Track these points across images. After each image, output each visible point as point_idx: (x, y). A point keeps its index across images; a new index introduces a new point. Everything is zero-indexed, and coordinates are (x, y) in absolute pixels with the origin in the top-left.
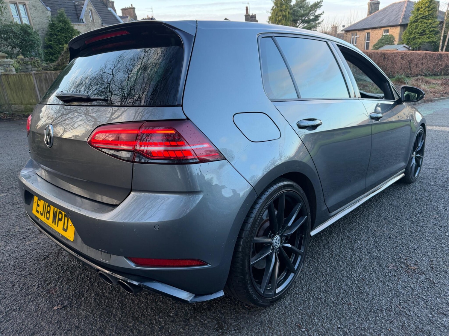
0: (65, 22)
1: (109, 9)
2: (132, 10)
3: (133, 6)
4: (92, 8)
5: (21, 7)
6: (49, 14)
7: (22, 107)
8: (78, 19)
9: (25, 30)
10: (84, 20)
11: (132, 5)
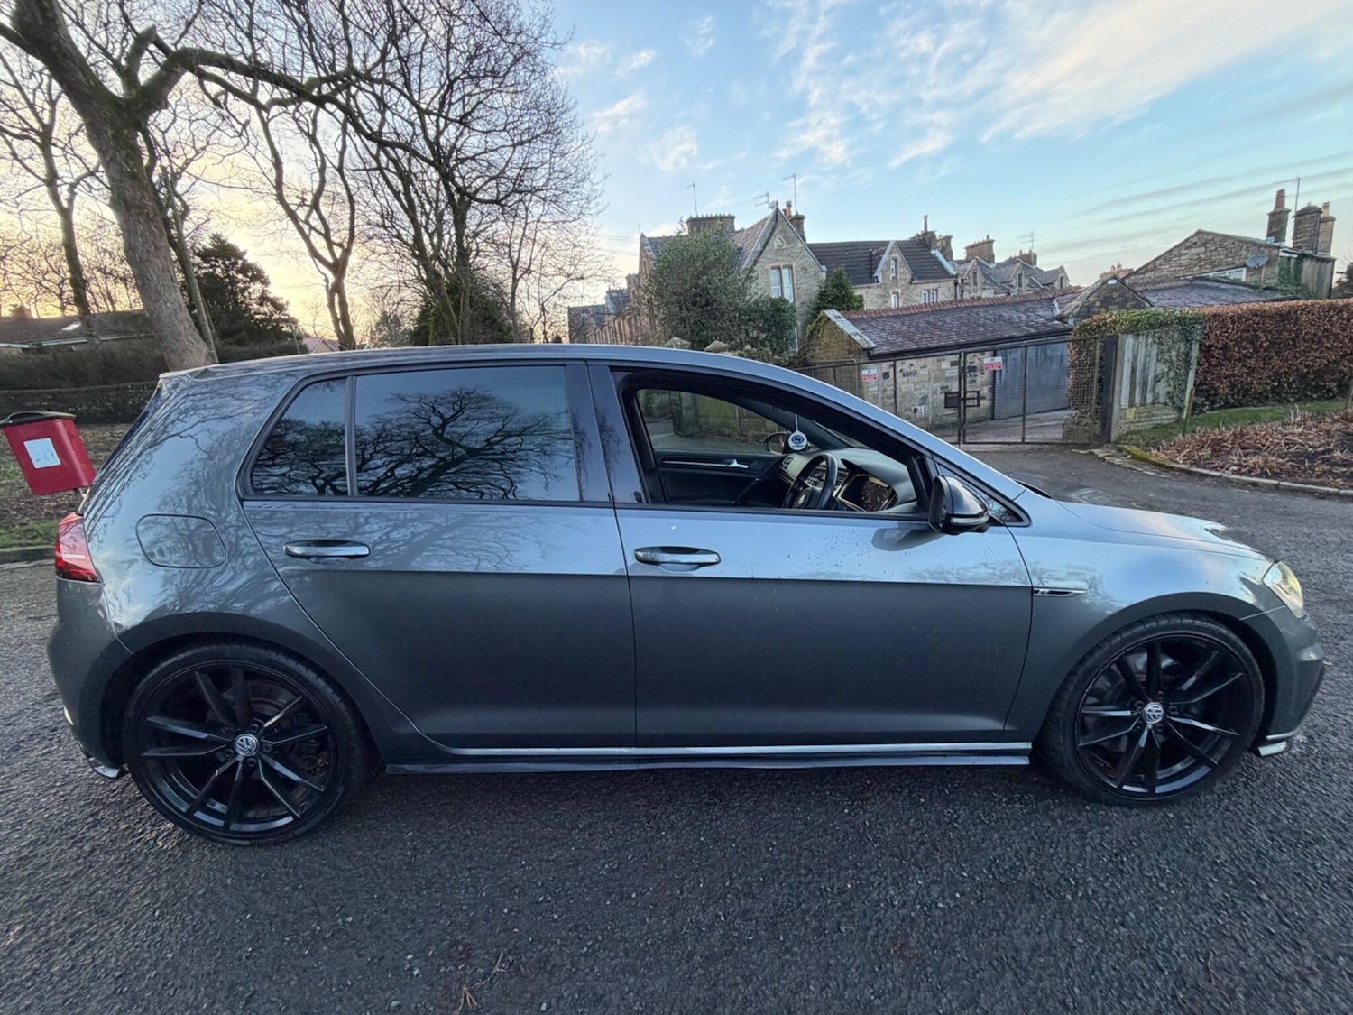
0: (843, 287)
1: (933, 252)
2: (986, 245)
3: (991, 238)
4: (898, 256)
5: (785, 272)
6: (824, 276)
7: (718, 421)
8: (869, 278)
9: (778, 306)
10: (880, 279)
11: (988, 237)
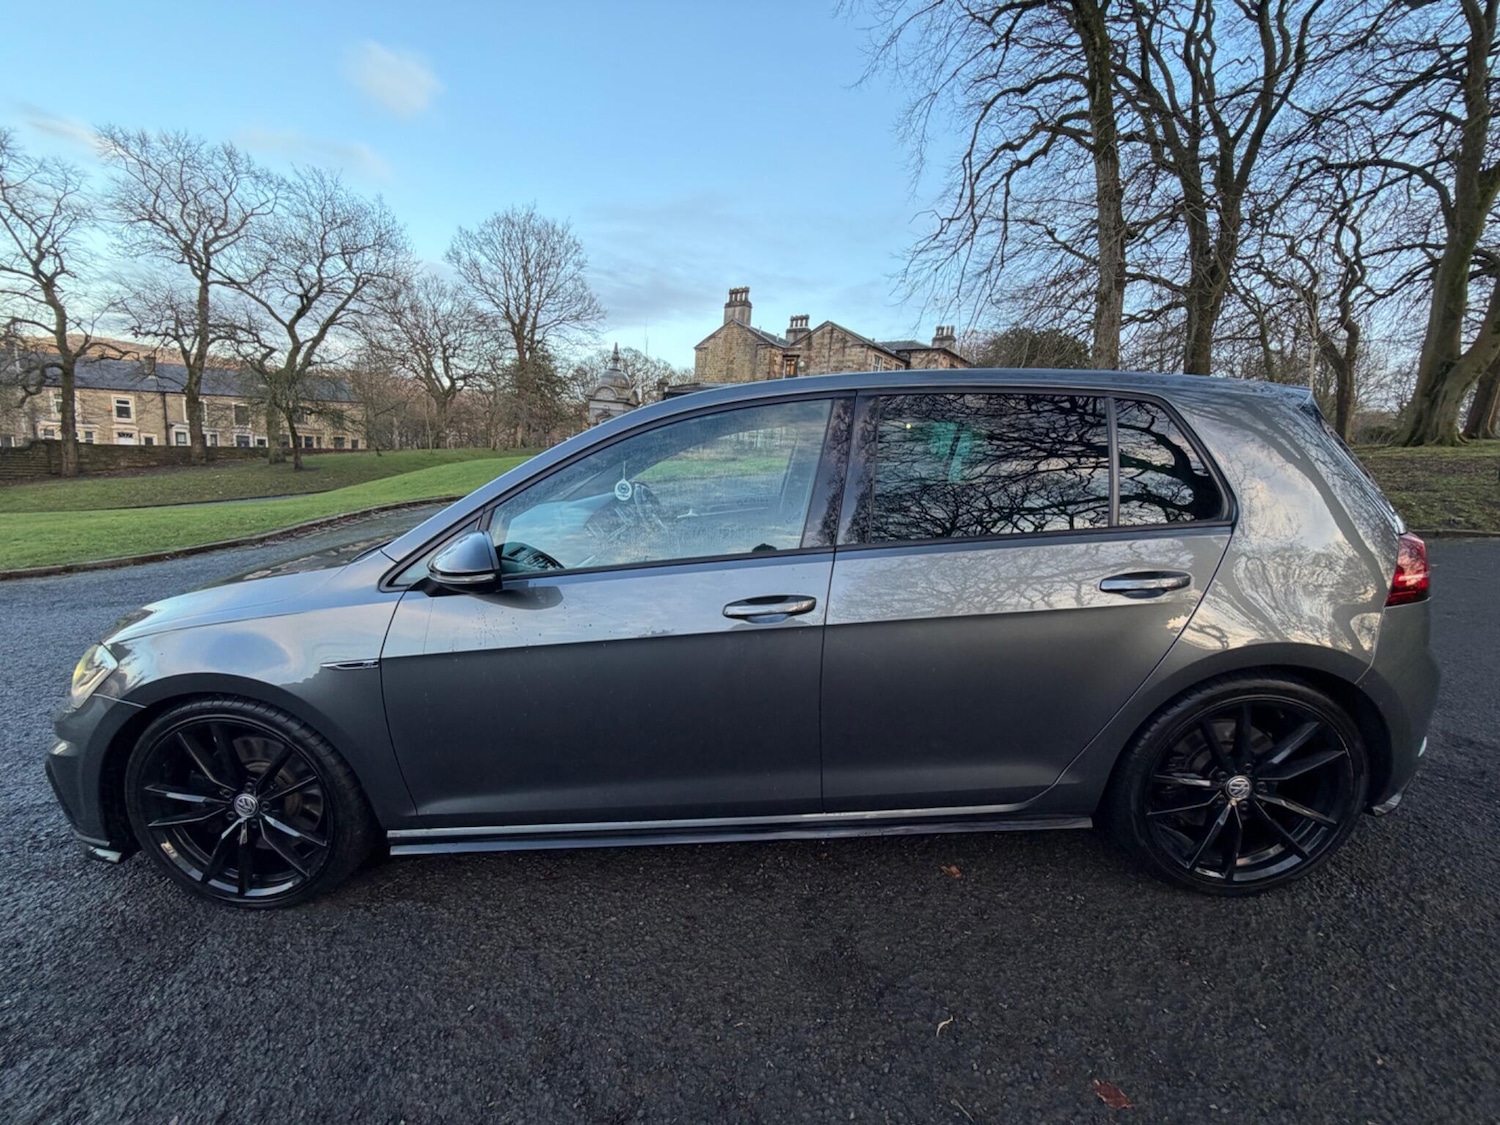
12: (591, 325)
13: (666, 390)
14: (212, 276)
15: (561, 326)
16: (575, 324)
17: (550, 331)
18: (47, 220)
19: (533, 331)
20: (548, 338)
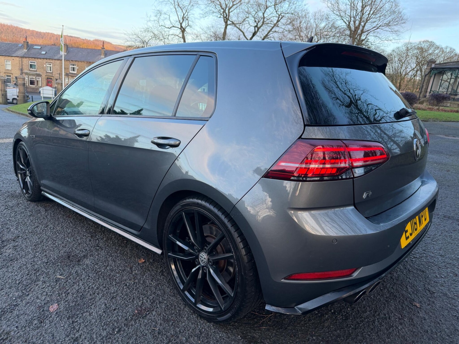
12: (396, 28)
13: (433, 66)
14: (229, 22)
15: (378, 30)
16: (387, 29)
17: (371, 34)
18: (186, 7)
19: (361, 35)
20: (369, 38)
